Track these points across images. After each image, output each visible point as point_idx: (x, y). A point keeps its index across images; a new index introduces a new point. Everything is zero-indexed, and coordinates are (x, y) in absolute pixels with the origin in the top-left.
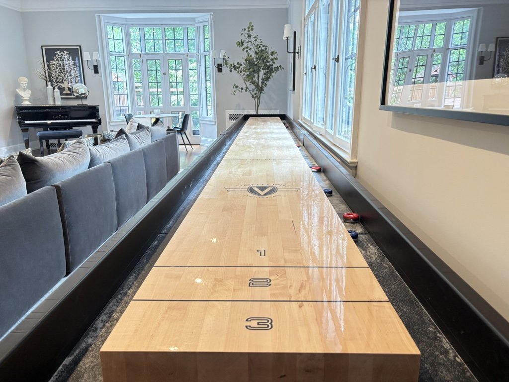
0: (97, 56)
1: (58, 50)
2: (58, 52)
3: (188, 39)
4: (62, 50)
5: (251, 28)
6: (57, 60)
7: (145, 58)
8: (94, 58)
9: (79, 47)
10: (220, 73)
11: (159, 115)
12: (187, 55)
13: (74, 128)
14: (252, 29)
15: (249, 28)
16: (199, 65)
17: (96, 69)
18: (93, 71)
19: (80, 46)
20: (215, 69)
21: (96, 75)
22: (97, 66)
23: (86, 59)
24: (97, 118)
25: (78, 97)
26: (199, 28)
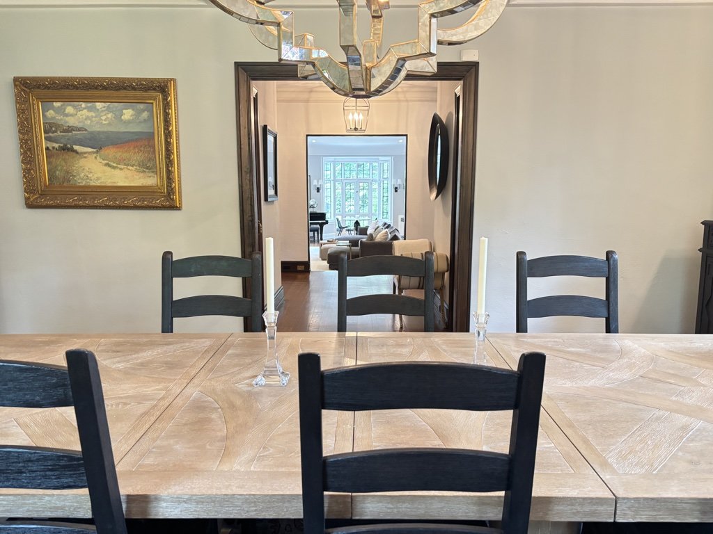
0: (321, 182)
3: (372, 170)
7: (344, 182)
9: (309, 177)
10: (396, 193)
12: (372, 181)
16: (379, 186)
17: (318, 190)
18: (316, 191)
20: (393, 190)
21: (318, 193)
22: (319, 188)
23: (314, 184)
24: (325, 220)
25: (310, 207)
26: (381, 164)
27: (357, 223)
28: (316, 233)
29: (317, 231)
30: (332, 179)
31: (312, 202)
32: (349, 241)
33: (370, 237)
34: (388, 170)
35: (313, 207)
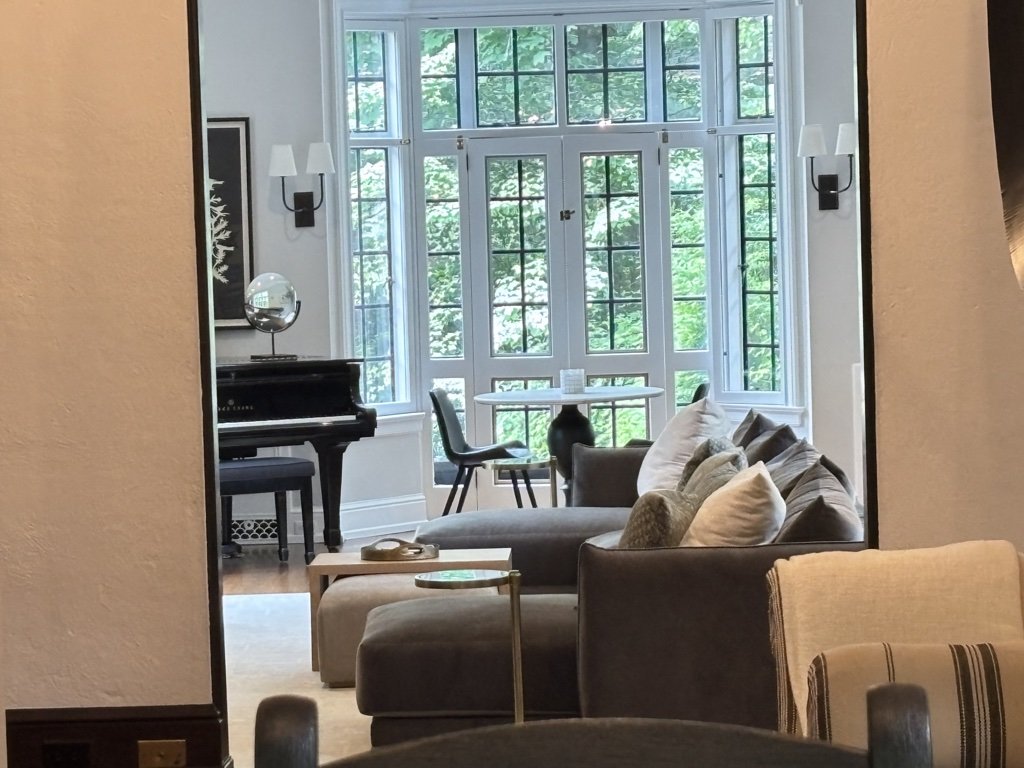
0: (321, 159)
3: (665, 69)
7: (479, 151)
8: (312, 169)
9: (241, 126)
10: (830, 213)
11: (581, 391)
12: (665, 138)
13: (263, 453)
16: (714, 173)
18: (292, 216)
19: (246, 120)
20: (808, 197)
21: (306, 231)
22: (309, 196)
23: (276, 172)
24: (353, 410)
25: (253, 326)
26: (718, 23)
27: (571, 426)
28: (293, 497)
29: (302, 483)
30: (397, 133)
31: (259, 295)
32: (510, 550)
33: (647, 522)
34: (767, 65)
35: (275, 327)
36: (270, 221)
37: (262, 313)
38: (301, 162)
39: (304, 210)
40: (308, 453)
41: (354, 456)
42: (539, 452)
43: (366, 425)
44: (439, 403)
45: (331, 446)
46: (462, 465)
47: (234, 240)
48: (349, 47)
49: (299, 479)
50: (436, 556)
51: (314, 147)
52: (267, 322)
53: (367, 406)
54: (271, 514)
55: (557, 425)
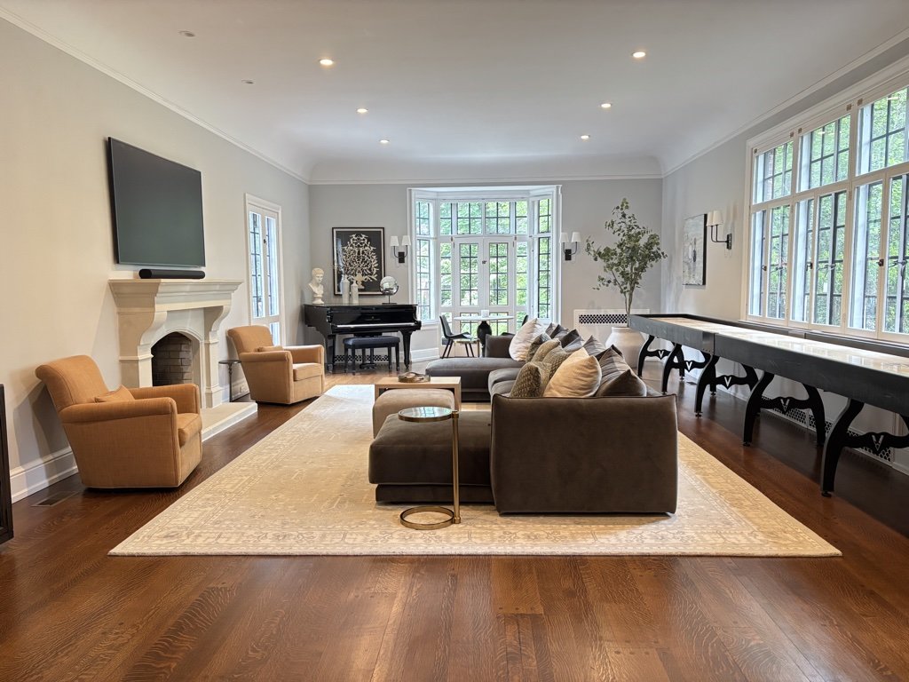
0: (407, 242)
1: (353, 233)
2: (354, 236)
4: (358, 234)
5: (625, 205)
6: (352, 245)
7: (458, 241)
8: (404, 244)
9: (382, 230)
10: (568, 262)
11: (488, 316)
12: (516, 238)
13: (384, 334)
14: (627, 207)
15: (622, 205)
16: (530, 250)
18: (397, 260)
19: (383, 228)
20: (561, 256)
21: (402, 264)
22: (403, 253)
23: (392, 245)
24: (414, 320)
25: (384, 294)
26: (533, 202)
27: (484, 328)
29: (397, 344)
31: (386, 283)
32: (459, 378)
33: (529, 380)
34: (548, 215)
35: (390, 294)
36: (391, 260)
37: (386, 290)
38: (400, 241)
39: (402, 257)
40: (398, 335)
41: (414, 335)
42: (474, 336)
43: (418, 326)
44: (443, 320)
45: (407, 333)
46: (449, 339)
47: (380, 267)
48: (417, 207)
49: (395, 343)
50: (429, 380)
51: (404, 237)
52: (388, 293)
53: (418, 319)
54: (387, 354)
55: (480, 327)
